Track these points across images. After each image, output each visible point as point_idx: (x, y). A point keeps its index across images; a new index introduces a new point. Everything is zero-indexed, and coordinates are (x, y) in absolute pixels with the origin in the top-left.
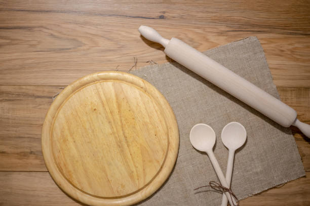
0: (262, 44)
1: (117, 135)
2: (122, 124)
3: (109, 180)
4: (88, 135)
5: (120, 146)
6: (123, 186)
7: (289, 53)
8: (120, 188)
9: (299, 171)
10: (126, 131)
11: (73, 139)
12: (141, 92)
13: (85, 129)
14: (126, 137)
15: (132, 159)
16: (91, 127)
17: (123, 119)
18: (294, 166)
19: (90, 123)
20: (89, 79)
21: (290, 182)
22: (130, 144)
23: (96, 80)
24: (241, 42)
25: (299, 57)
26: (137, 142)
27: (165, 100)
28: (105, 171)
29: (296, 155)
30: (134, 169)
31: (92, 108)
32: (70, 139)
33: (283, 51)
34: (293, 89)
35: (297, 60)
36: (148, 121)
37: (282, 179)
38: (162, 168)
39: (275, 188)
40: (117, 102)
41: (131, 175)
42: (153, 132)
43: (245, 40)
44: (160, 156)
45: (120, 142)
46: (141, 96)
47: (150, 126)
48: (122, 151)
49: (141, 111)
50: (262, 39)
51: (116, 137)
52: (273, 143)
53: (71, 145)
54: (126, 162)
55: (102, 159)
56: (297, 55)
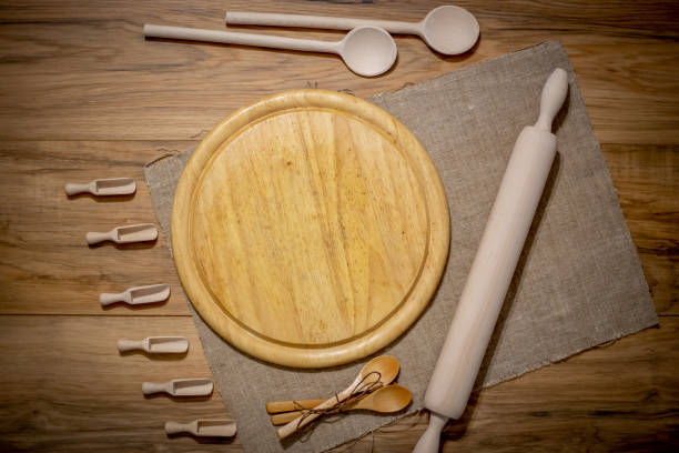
0: (571, 56)
1: (325, 221)
2: (340, 201)
3: (296, 310)
4: (268, 211)
5: (328, 244)
6: (323, 325)
7: (626, 74)
8: (317, 327)
9: (645, 315)
10: (346, 217)
11: (237, 215)
12: (388, 143)
13: (265, 199)
14: (343, 228)
15: (350, 275)
16: (276, 197)
17: (343, 191)
18: (635, 304)
19: (275, 188)
20: (286, 100)
21: (627, 336)
22: (350, 243)
23: (301, 105)
24: (529, 53)
25: (645, 83)
26: (363, 240)
27: (432, 166)
28: (291, 290)
29: (639, 283)
30: (350, 295)
31: (283, 160)
32: (231, 215)
33: (613, 71)
34: (634, 148)
35: (643, 89)
36: (392, 202)
37: (610, 332)
38: (405, 299)
39: (595, 348)
40: (336, 154)
41: (342, 305)
42: (398, 227)
43: (537, 48)
44: (406, 276)
45: (331, 236)
46: (384, 150)
47: (395, 213)
48: (332, 255)
49: (381, 180)
50: (569, 46)
51: (323, 226)
52: (592, 257)
53: (232, 228)
54: (337, 278)
55: (290, 263)
56: (643, 78)
